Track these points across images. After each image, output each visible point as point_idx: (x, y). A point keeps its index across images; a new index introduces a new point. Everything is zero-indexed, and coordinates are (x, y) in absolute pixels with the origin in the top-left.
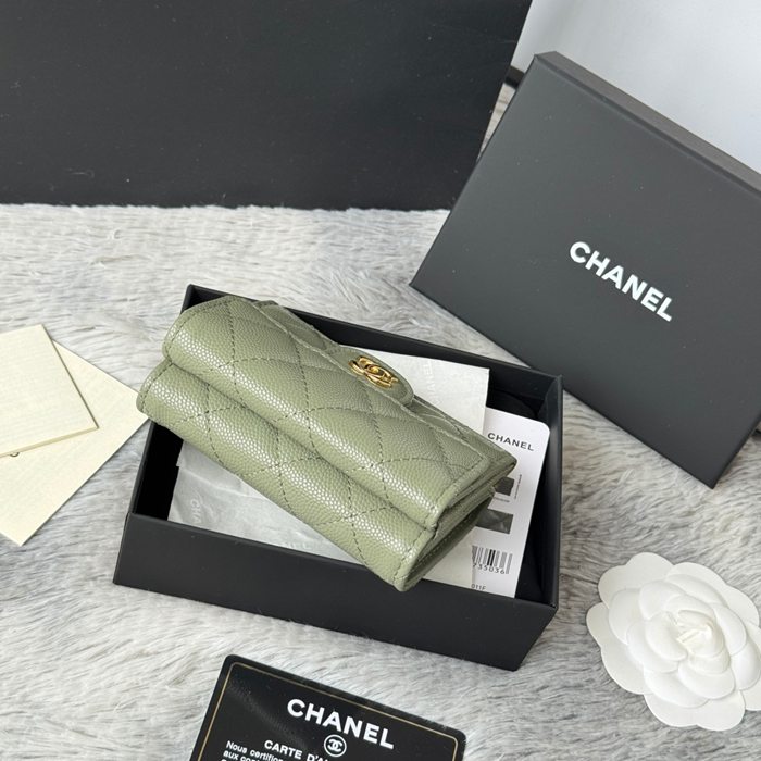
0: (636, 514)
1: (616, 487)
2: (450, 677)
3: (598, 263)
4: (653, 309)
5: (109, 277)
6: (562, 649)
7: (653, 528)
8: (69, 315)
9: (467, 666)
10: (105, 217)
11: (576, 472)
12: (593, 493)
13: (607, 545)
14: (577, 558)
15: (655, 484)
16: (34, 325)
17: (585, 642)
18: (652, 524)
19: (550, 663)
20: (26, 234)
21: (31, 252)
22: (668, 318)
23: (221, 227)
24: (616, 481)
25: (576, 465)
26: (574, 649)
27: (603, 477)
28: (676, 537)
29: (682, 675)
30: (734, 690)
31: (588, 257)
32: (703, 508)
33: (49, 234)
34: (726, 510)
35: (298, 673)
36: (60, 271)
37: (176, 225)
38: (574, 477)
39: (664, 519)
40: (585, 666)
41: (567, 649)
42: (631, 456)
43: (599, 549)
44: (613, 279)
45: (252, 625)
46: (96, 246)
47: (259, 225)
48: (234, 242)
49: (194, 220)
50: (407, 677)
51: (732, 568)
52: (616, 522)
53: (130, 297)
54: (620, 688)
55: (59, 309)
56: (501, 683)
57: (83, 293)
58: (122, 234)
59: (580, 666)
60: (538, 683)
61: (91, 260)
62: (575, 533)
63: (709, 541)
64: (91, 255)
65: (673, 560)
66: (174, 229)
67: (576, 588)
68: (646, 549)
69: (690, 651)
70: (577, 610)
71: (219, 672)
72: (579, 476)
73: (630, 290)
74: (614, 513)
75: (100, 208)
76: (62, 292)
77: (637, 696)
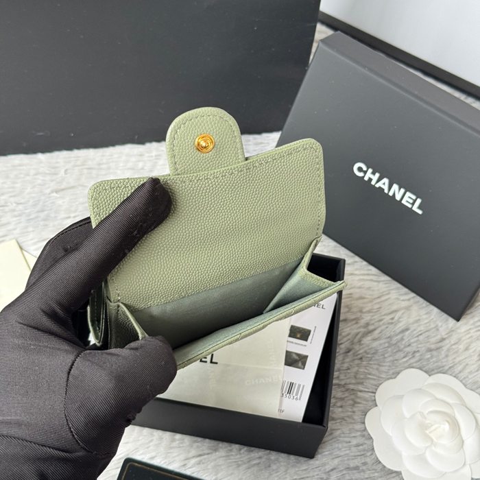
0: (404, 343)
1: (392, 323)
2: (269, 466)
3: (372, 176)
4: (410, 206)
5: (60, 202)
6: (347, 442)
7: (415, 352)
8: (33, 231)
9: (283, 457)
10: (59, 160)
11: (364, 316)
12: (375, 330)
13: (383, 366)
14: (362, 376)
15: (419, 320)
16: (11, 240)
17: (363, 436)
18: (414, 349)
19: (338, 453)
20: (7, 177)
21: (11, 190)
22: (420, 212)
23: (133, 159)
24: (393, 319)
25: (364, 310)
26: (354, 442)
27: (383, 317)
28: (432, 357)
29: (428, 456)
30: (464, 464)
31: (365, 172)
32: (451, 335)
33: (22, 176)
34: (468, 336)
35: (171, 467)
36: (29, 201)
37: (104, 161)
38: (363, 318)
39: (422, 345)
40: (363, 453)
41: (350, 442)
42: (403, 300)
43: (377, 369)
44: (383, 186)
45: (140, 438)
46: (52, 181)
47: (159, 155)
48: (142, 169)
49: (116, 156)
50: (241, 468)
51: (470, 377)
52: (389, 349)
53: (72, 215)
54: (384, 467)
55: (26, 227)
56: (304, 468)
57: (42, 215)
58: (69, 171)
59: (359, 454)
60: (328, 468)
61: (48, 191)
62: (361, 358)
63: (455, 358)
64: (49, 188)
65: (429, 372)
66: (103, 164)
67: (359, 398)
68: (411, 367)
69: (435, 440)
70: (360, 413)
71: (119, 470)
72: (366, 318)
73: (394, 194)
74: (388, 342)
75: (56, 154)
76: (29, 215)
77: (396, 472)
